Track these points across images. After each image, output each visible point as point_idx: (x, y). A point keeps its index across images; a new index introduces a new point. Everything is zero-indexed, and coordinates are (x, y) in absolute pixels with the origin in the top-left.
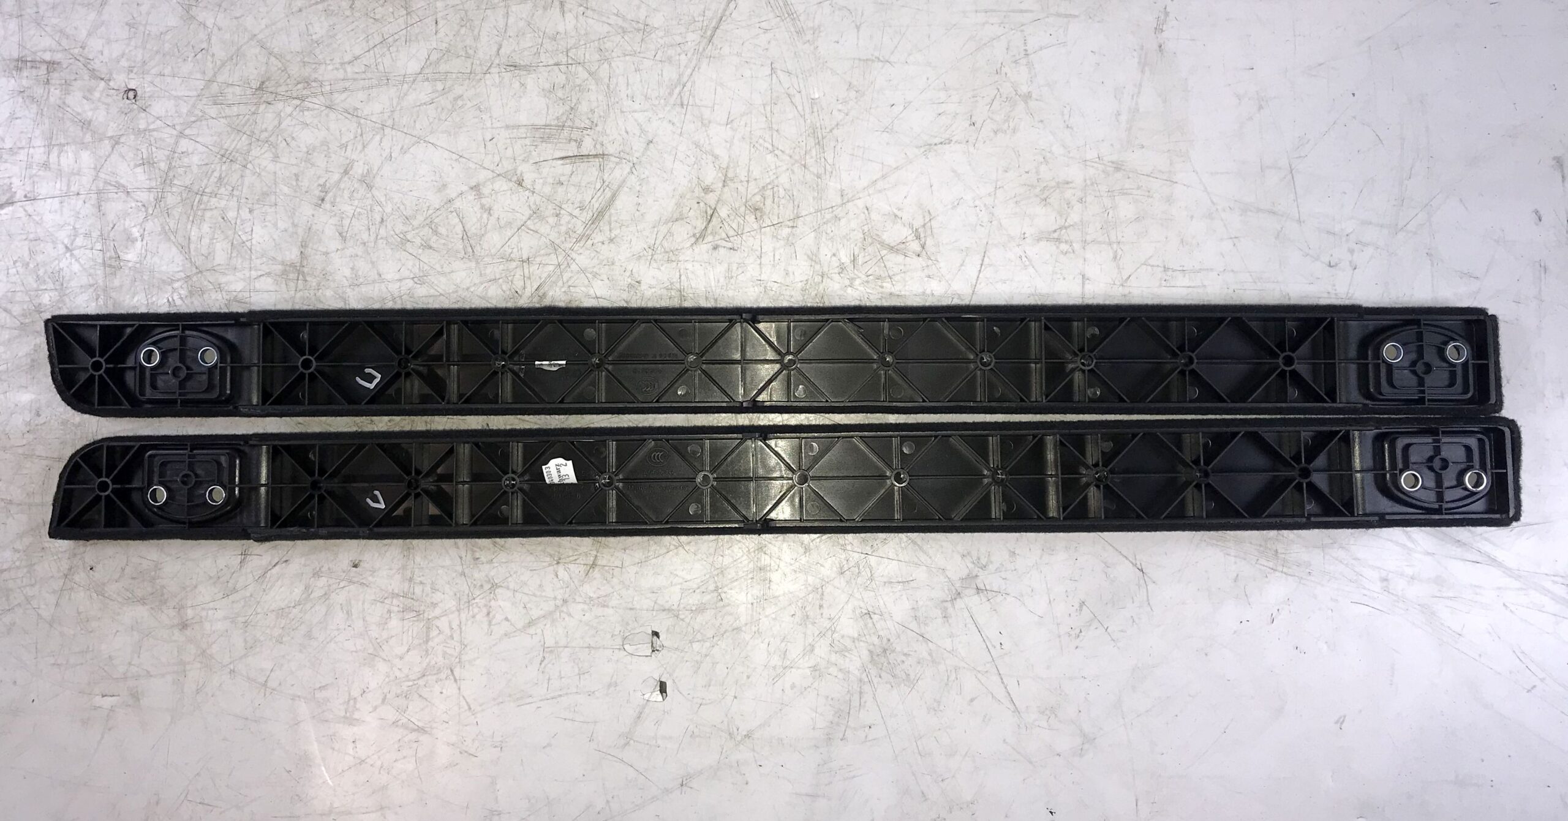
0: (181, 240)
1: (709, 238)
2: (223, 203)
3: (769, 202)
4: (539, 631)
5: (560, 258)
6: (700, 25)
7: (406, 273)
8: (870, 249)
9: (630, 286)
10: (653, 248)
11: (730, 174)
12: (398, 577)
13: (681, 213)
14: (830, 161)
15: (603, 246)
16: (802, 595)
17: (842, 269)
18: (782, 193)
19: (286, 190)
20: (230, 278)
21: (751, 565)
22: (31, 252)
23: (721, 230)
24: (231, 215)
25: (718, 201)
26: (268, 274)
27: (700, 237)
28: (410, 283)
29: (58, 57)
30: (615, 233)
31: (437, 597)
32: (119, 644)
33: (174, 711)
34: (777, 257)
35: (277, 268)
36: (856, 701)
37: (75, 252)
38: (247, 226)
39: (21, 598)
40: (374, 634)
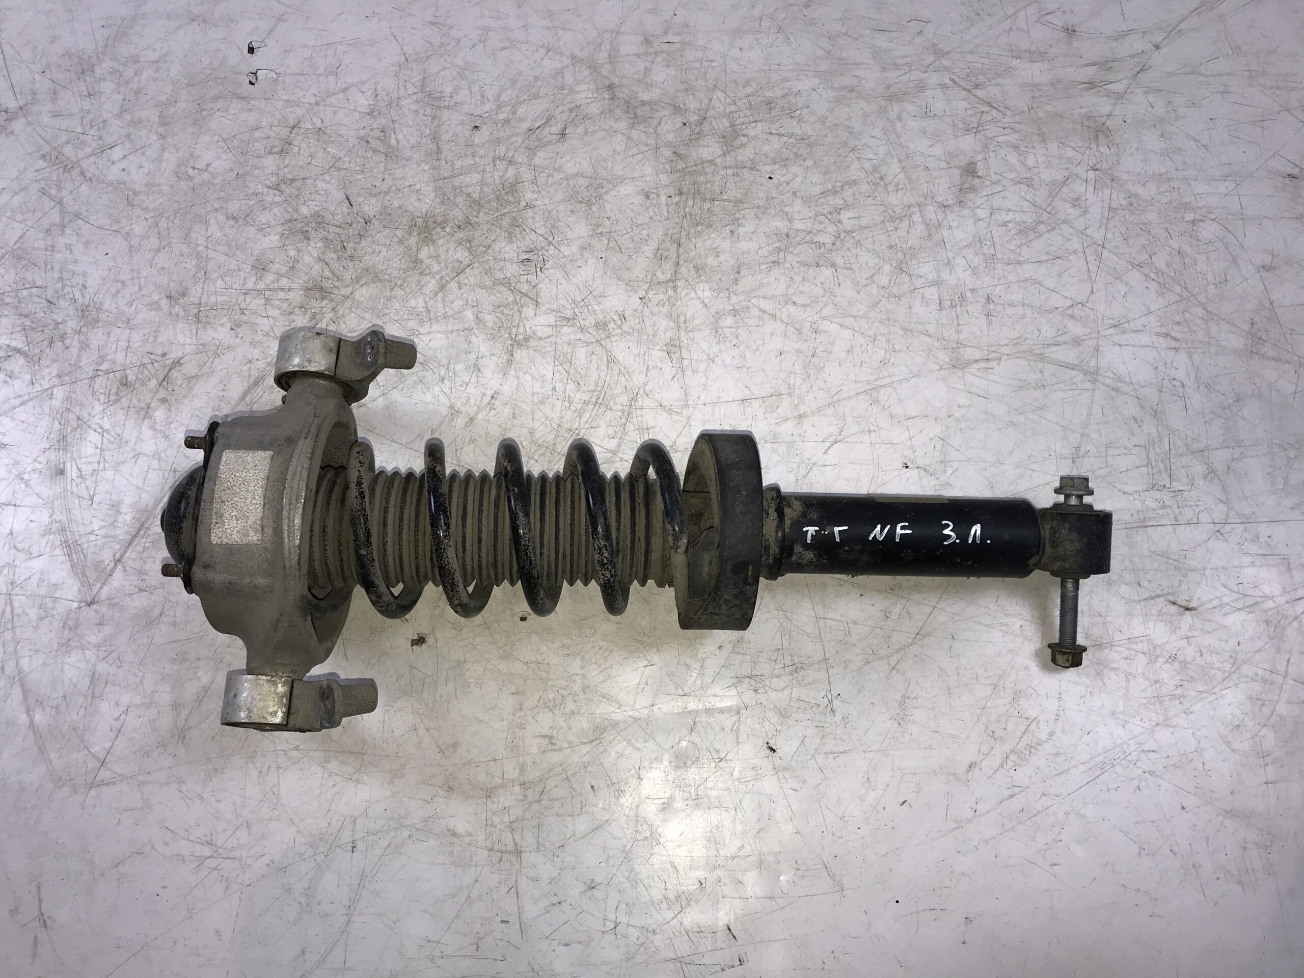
0: (615, 367)
1: (168, 362)
2: (578, 396)
3: (114, 391)
4: (339, 85)
6: (149, 539)
8: (37, 351)
9: (239, 326)
10: (217, 355)
11: (143, 413)
12: (443, 120)
13: (189, 382)
14: (57, 422)
15: (256, 357)
17: (63, 337)
18: (102, 398)
19: (524, 406)
20: (572, 337)
21: (172, 126)
22: (742, 356)
23: (158, 368)
24: (571, 386)
25: (157, 391)
26: (540, 339)
27: (177, 363)
28: (421, 330)
30: (245, 367)
31: (414, 107)
32: (661, 75)
33: (618, 33)
34: (114, 347)
35: (533, 343)
36: (110, 42)
37: (706, 357)
38: (557, 377)
39: (740, 103)
40: (464, 82)
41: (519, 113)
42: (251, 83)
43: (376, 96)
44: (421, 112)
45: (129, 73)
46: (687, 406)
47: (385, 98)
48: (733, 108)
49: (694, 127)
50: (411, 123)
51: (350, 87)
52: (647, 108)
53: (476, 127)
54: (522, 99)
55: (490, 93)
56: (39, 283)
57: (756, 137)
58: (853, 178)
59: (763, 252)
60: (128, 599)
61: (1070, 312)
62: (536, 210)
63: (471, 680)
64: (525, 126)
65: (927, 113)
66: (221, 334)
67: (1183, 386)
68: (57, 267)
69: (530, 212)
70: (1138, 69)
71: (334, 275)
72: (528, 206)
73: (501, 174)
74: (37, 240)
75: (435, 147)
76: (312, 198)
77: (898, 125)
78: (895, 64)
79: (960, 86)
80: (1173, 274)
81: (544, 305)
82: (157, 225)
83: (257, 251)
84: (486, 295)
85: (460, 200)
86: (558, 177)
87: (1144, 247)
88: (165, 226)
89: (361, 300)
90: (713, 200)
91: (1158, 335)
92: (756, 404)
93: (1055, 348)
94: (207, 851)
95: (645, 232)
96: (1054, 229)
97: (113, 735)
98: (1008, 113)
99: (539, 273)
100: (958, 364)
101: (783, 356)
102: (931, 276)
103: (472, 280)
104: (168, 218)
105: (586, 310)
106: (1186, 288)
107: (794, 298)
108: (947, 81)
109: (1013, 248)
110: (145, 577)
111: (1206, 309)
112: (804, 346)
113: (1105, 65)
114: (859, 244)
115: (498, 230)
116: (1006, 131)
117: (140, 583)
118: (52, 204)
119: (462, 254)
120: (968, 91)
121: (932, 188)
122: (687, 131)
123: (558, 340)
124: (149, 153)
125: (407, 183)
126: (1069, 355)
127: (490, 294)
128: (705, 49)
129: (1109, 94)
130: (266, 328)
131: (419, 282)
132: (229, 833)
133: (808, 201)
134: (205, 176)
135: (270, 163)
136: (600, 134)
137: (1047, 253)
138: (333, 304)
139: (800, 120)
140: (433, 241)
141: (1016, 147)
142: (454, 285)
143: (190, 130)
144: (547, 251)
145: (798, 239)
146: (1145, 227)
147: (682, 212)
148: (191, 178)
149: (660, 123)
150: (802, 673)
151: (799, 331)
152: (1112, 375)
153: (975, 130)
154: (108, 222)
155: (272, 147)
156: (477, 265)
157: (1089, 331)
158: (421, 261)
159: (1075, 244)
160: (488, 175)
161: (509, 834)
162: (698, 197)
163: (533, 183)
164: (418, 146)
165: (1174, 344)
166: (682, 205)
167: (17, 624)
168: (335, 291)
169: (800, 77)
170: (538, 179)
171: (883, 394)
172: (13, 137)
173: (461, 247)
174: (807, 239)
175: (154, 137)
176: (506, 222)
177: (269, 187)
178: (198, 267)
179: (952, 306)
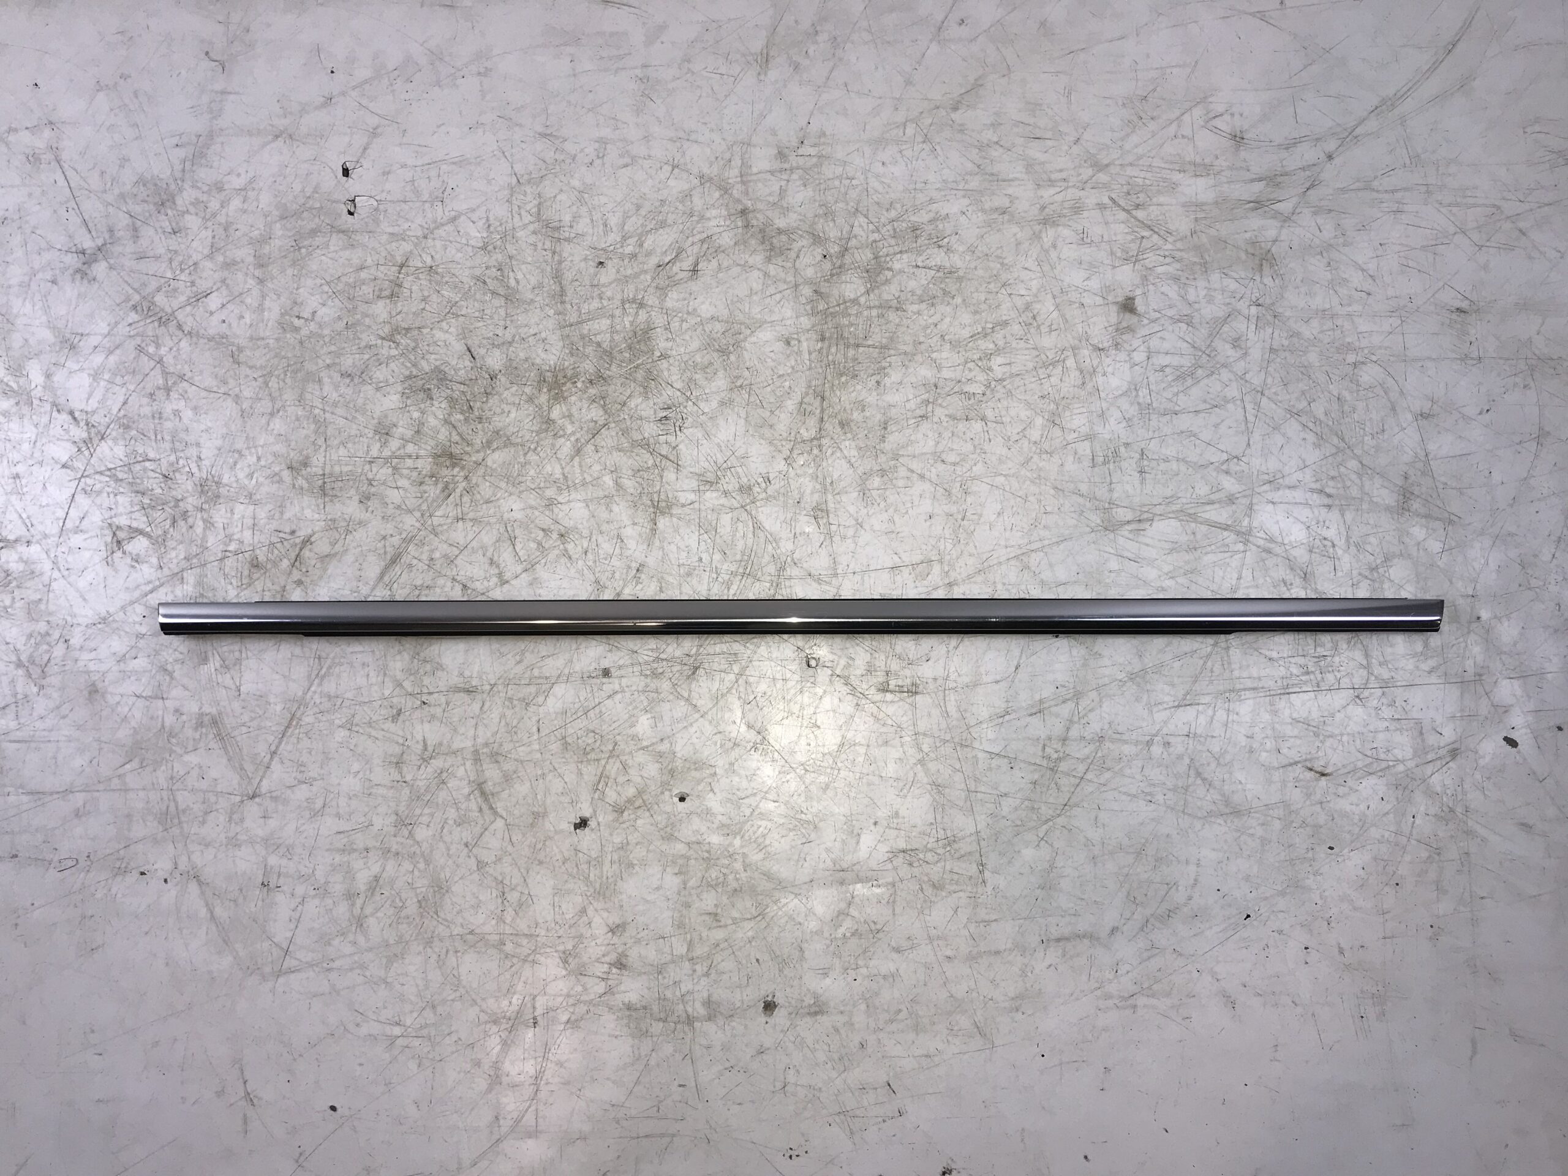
0: (761, 534)
1: (298, 541)
2: (725, 567)
3: (246, 573)
4: (447, 214)
5: (430, 522)
6: (302, 730)
7: (563, 507)
8: (160, 532)
9: (368, 499)
10: (348, 532)
12: (565, 255)
13: (322, 562)
15: (391, 532)
16: (230, 246)
17: (185, 515)
18: (234, 581)
19: (671, 579)
20: (716, 502)
21: (270, 268)
22: (891, 520)
23: (288, 547)
24: (717, 557)
25: (290, 573)
26: (683, 506)
27: (307, 541)
28: (560, 499)
29: (879, 697)
30: (380, 545)
31: (532, 239)
32: (799, 196)
33: (749, 144)
34: (240, 525)
35: (675, 511)
36: (188, 164)
37: (854, 522)
38: (703, 546)
39: (883, 231)
40: (584, 209)
41: (646, 245)
42: (351, 213)
43: (489, 226)
44: (540, 245)
45: (214, 205)
46: (836, 575)
47: (499, 229)
48: (876, 236)
49: (835, 260)
50: (529, 259)
51: (459, 216)
52: (784, 238)
53: (601, 263)
54: (648, 228)
55: (613, 221)
56: (152, 455)
57: (901, 271)
58: (1004, 318)
59: (912, 405)
60: (289, 792)
61: (1224, 467)
62: (671, 360)
63: (635, 862)
64: (653, 261)
65: (1083, 239)
66: (350, 508)
67: (1334, 546)
68: (168, 438)
69: (664, 364)
70: (1307, 185)
71: (463, 439)
72: (664, 356)
73: (631, 319)
74: (140, 406)
75: (558, 289)
76: (431, 349)
77: (1053, 254)
78: (1050, 180)
79: (1119, 206)
80: (1331, 423)
81: (685, 468)
82: (267, 385)
83: (377, 414)
84: (625, 459)
85: (589, 350)
86: (693, 322)
87: (1303, 393)
88: (276, 386)
89: (495, 466)
90: (858, 346)
91: (1312, 491)
92: (906, 571)
93: (1208, 508)
94: (397, 1031)
95: (787, 384)
96: (1213, 373)
97: (292, 926)
98: (1170, 239)
99: (678, 433)
100: (1111, 526)
101: (933, 520)
102: (1084, 430)
103: (609, 441)
104: (278, 377)
105: (729, 473)
106: (1343, 440)
107: (944, 456)
108: (1106, 200)
109: (1170, 396)
110: (303, 769)
111: (1361, 463)
112: (953, 509)
113: (1273, 180)
114: (1009, 394)
115: (633, 385)
116: (1168, 260)
117: (299, 776)
118: (152, 363)
119: (596, 413)
120: (1128, 212)
121: (1087, 328)
122: (827, 265)
123: (703, 507)
124: (249, 301)
125: (532, 331)
126: (1222, 515)
127: (629, 458)
128: (845, 163)
129: (1276, 215)
130: (398, 501)
131: (553, 445)
132: (415, 1015)
133: (955, 345)
134: (313, 326)
135: (381, 309)
136: (736, 270)
137: (1205, 401)
138: (466, 472)
139: (949, 250)
140: (565, 399)
141: (1176, 279)
142: (590, 448)
143: (290, 272)
144: (685, 407)
145: (948, 389)
146: (1306, 371)
147: (825, 361)
148: (297, 329)
149: (798, 257)
150: (956, 846)
151: (948, 493)
152: (1264, 536)
153: (1134, 259)
154: (214, 383)
155: (381, 290)
156: (613, 425)
157: (1244, 487)
158: (554, 421)
159: (1233, 392)
160: (617, 320)
161: (681, 1007)
162: (842, 342)
163: (666, 329)
164: (540, 286)
165: (1327, 501)
166: (825, 351)
167: (183, 819)
168: (466, 457)
169: (948, 198)
170: (672, 325)
171: (1034, 559)
172: (96, 285)
173: (595, 405)
174: (956, 389)
175: (251, 282)
176: (640, 375)
177: (383, 339)
178: (316, 432)
179: (1104, 463)
